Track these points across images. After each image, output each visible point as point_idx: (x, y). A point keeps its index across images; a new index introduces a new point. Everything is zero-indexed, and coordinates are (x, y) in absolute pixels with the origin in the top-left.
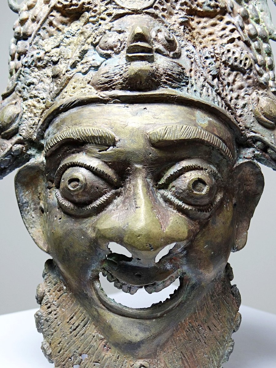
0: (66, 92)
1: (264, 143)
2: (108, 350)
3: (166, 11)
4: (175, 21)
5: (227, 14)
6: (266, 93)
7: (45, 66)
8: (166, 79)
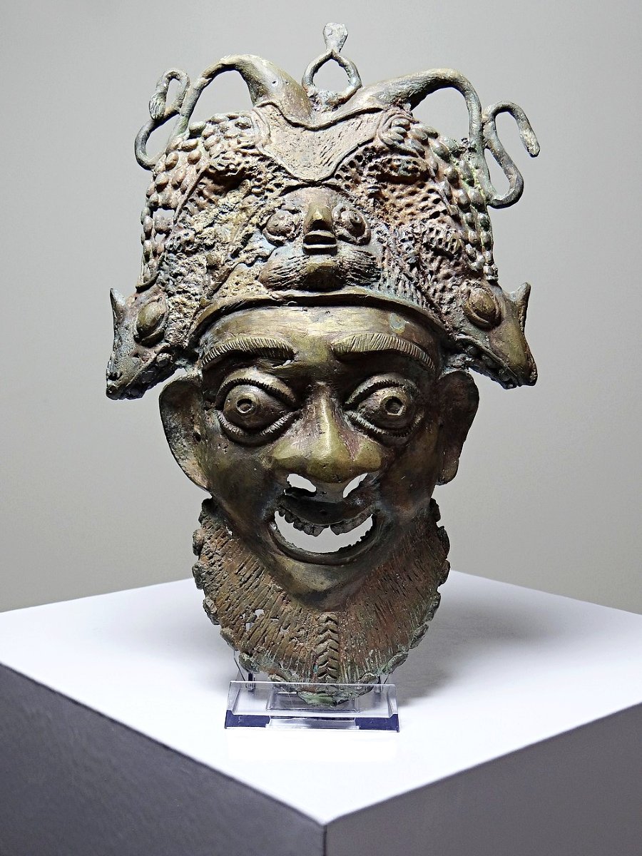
0: (227, 288)
1: (477, 347)
2: (287, 603)
3: (351, 180)
4: (362, 192)
5: (430, 179)
6: (479, 282)
7: (195, 251)
8: (353, 275)
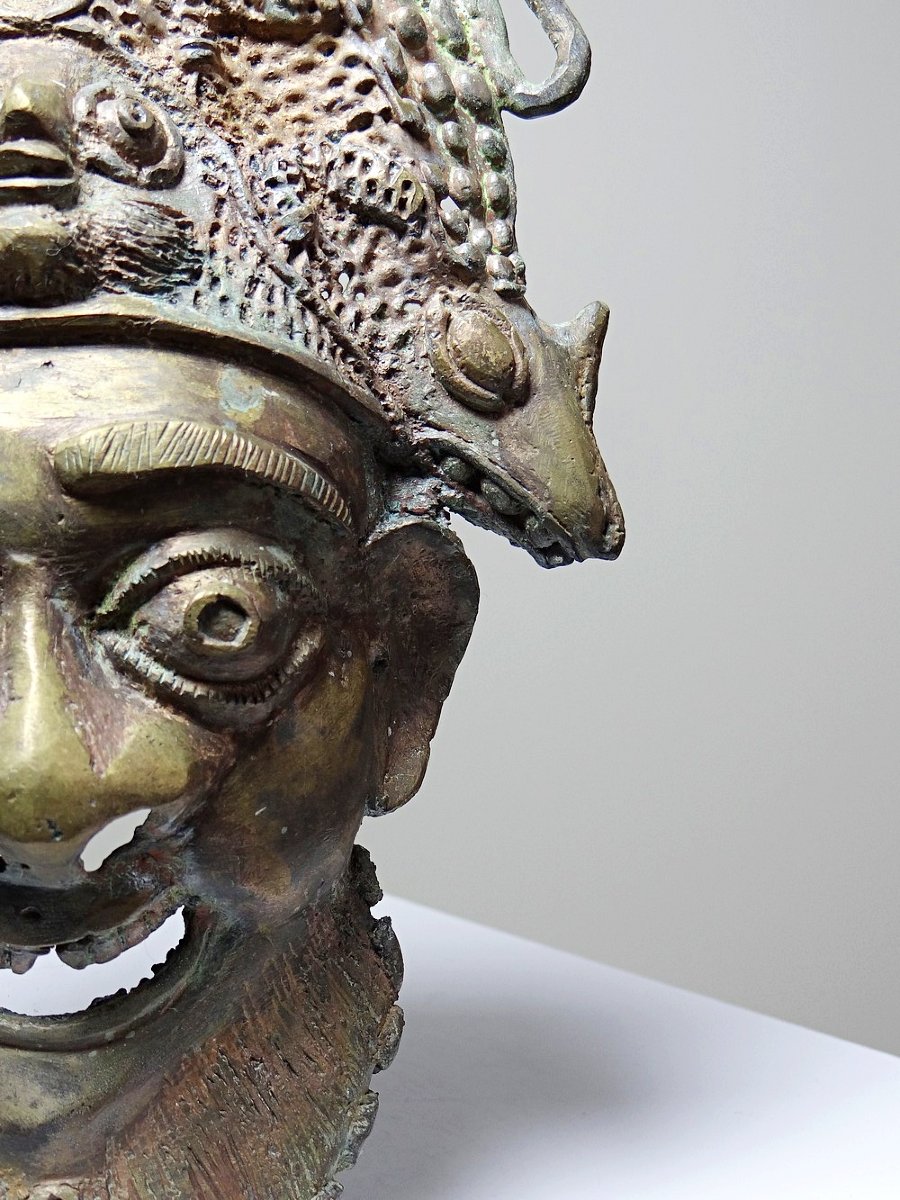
3: (139, 24)
4: (169, 58)
6: (474, 296)
8: (120, 264)
